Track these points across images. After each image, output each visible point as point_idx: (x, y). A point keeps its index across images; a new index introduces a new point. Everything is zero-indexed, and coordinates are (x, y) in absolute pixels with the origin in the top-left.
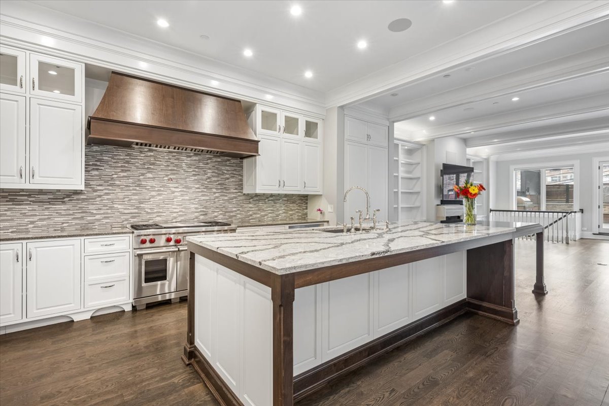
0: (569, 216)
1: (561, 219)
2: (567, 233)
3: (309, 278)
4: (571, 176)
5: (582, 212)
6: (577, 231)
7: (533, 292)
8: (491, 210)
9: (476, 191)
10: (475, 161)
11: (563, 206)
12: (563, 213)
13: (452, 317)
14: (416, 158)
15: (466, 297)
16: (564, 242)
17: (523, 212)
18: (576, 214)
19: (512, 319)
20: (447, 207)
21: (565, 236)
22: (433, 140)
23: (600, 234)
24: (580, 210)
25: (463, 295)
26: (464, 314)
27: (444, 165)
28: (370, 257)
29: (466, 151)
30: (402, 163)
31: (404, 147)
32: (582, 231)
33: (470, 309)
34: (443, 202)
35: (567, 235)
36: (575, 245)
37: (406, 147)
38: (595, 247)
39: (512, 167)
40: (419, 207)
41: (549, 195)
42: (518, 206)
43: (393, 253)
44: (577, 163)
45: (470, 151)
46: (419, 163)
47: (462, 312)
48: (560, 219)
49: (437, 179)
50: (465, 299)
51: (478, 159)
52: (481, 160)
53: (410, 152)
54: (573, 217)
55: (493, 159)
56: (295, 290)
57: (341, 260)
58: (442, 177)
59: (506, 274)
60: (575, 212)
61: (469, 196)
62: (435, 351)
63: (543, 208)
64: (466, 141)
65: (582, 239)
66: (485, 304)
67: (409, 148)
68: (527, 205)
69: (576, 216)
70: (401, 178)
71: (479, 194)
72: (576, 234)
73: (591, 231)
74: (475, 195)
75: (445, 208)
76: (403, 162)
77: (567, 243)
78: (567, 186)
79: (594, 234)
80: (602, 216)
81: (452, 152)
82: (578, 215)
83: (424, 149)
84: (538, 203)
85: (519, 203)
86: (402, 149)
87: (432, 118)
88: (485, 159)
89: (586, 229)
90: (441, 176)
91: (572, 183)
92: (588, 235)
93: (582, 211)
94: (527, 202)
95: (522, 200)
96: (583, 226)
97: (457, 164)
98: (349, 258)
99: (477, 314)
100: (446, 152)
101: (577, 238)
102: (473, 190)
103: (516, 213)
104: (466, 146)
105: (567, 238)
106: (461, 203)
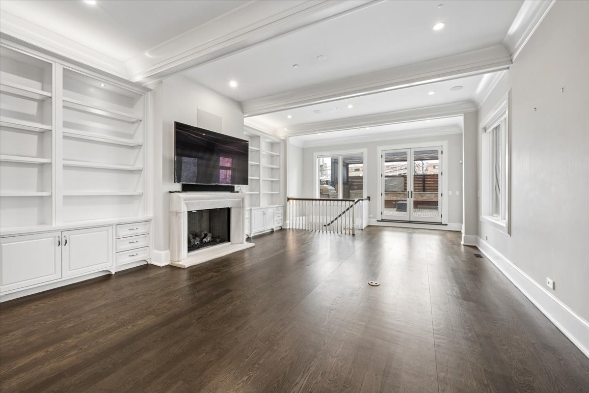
2: (353, 223)
5: (369, 200)
6: (363, 219)
8: (289, 199)
17: (327, 200)
18: (364, 201)
23: (382, 221)
24: (368, 197)
32: (369, 218)
35: (353, 225)
36: (361, 235)
39: (315, 155)
40: (141, 195)
54: (361, 204)
64: (242, 106)
65: (368, 227)
69: (363, 204)
72: (363, 223)
73: (376, 218)
77: (353, 235)
79: (378, 221)
80: (384, 203)
82: (365, 203)
83: (149, 96)
88: (283, 140)
89: (371, 216)
92: (374, 223)
93: (369, 198)
96: (369, 213)
101: (365, 226)
103: (318, 202)
104: (243, 113)
105: (353, 228)
106: (231, 189)
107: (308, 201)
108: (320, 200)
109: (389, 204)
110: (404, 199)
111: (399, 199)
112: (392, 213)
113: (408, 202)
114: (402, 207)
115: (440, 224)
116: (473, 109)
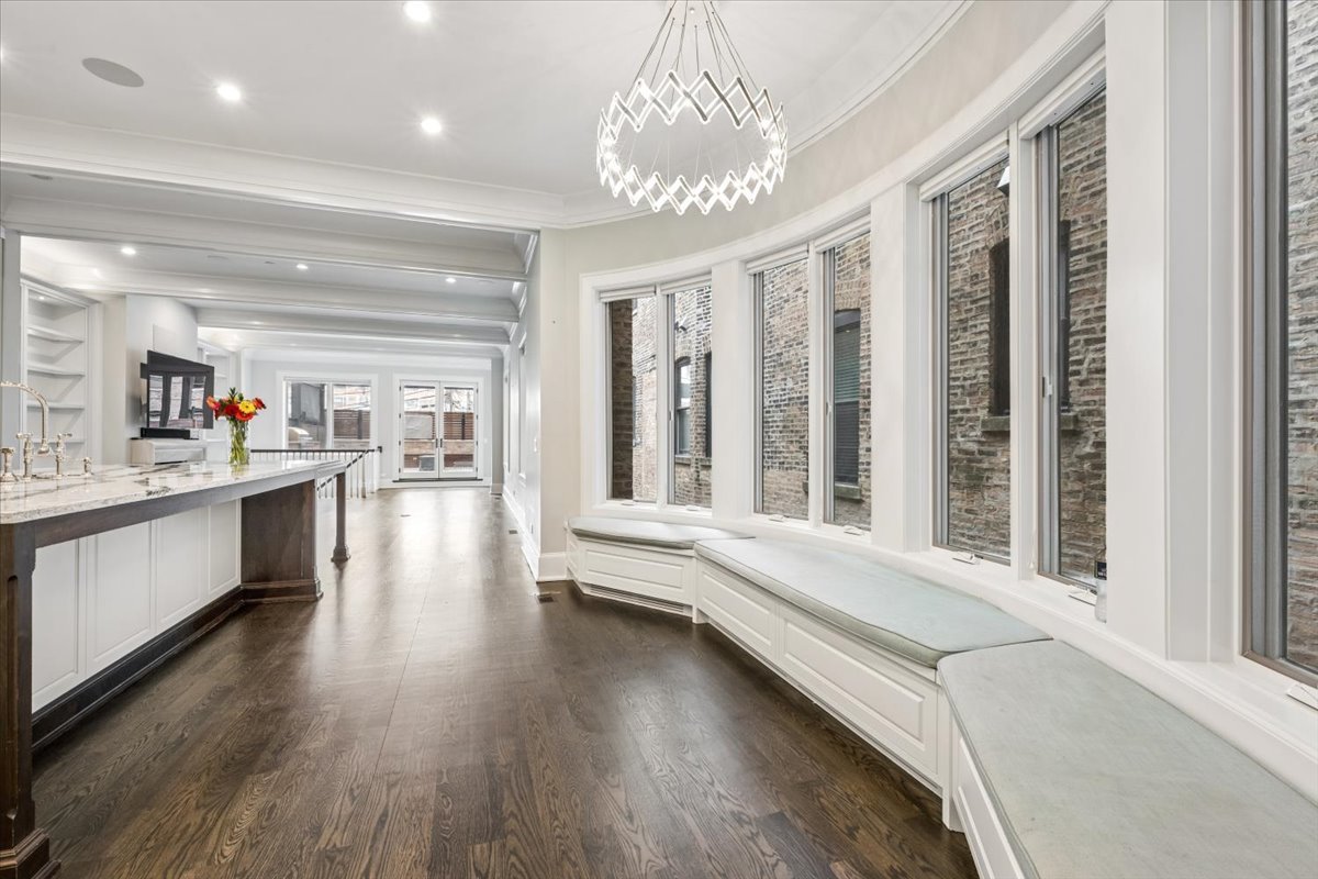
0: (366, 455)
1: (356, 460)
2: (364, 481)
3: (58, 530)
4: (361, 399)
5: (381, 452)
6: (374, 479)
7: (332, 560)
9: (252, 408)
10: (212, 354)
11: (355, 443)
12: (358, 451)
13: (221, 618)
14: (67, 329)
15: (240, 583)
16: (360, 496)
17: (295, 451)
18: (374, 453)
19: (315, 593)
20: (156, 443)
21: (360, 487)
22: (122, 296)
23: (401, 480)
24: (378, 448)
25: (235, 580)
26: (239, 610)
27: (150, 353)
28: (146, 498)
29: (196, 334)
30: (30, 336)
31: (35, 297)
32: (382, 477)
33: (249, 601)
34: (147, 433)
35: (363, 485)
36: (372, 499)
37: (42, 298)
38: (395, 498)
39: (280, 374)
40: (81, 443)
41: (338, 425)
42: (290, 444)
43: (176, 493)
44: (374, 378)
45: (204, 332)
46: (81, 342)
47: (236, 607)
48: (354, 462)
49: (133, 383)
50: (238, 587)
51: (217, 351)
52: (224, 354)
53: (50, 311)
54: (370, 457)
55: (246, 355)
56: (37, 550)
57: (106, 501)
58: (145, 381)
59: (306, 530)
60: (373, 451)
61: (238, 416)
62: (211, 662)
63: (329, 446)
64: (196, 312)
65: (380, 489)
66: (272, 585)
67: (48, 300)
68: (303, 441)
69: (374, 457)
70: (30, 372)
71: (255, 414)
72: (374, 483)
73: (391, 478)
74: (250, 415)
75: (151, 445)
76: (30, 332)
77: (364, 497)
78: (360, 412)
79: (394, 482)
80: (402, 457)
81: (167, 330)
82: (377, 454)
83: (97, 310)
84: (321, 438)
85: (292, 437)
86: (30, 299)
87: (129, 251)
88: (233, 353)
89: (385, 474)
90: (142, 377)
91: (368, 409)
92: (388, 484)
93: (380, 449)
94: (305, 436)
95: (296, 434)
96: (381, 472)
97: (177, 356)
98: (117, 499)
99: (260, 603)
100: (154, 326)
101: (376, 489)
102: (244, 407)
103: (284, 454)
104: (197, 322)
105: (364, 489)
106: (185, 435)
107: (265, 454)
108: (287, 451)
109: (410, 460)
110: (431, 452)
111: (424, 452)
112: (414, 472)
113: (436, 457)
114: (428, 463)
115: (475, 479)
116: (499, 356)
